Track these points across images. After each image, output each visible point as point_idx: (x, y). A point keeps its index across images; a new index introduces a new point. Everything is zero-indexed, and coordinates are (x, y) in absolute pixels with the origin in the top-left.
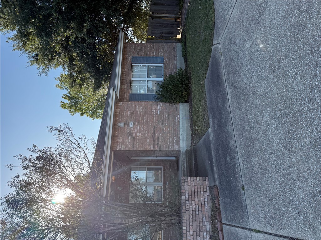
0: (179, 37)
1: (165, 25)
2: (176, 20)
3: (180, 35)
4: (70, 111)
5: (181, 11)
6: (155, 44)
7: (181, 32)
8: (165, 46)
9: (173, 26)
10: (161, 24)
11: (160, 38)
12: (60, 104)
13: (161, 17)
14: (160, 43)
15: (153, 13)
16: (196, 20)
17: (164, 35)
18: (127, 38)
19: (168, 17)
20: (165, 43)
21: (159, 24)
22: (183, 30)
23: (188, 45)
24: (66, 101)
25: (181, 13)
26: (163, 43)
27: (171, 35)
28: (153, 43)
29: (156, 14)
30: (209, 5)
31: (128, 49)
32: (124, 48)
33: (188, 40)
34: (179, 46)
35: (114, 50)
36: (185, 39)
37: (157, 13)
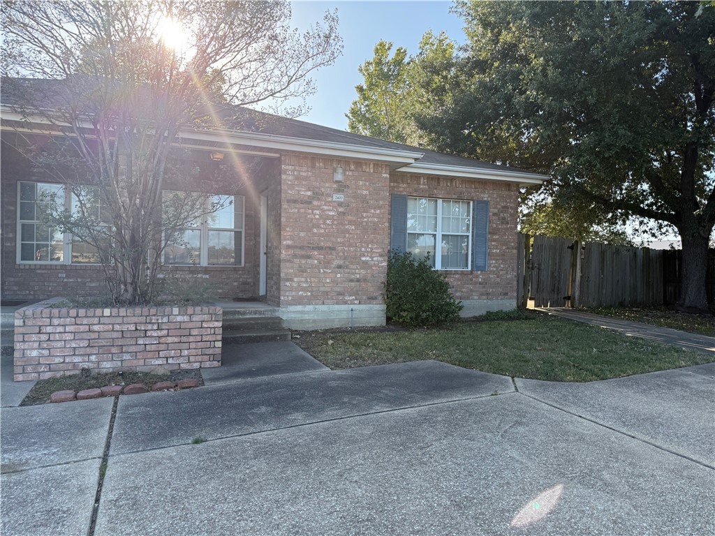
0: (531, 305)
1: (556, 274)
2: (569, 298)
3: (533, 308)
4: (369, 63)
5: (586, 311)
6: (515, 251)
7: (542, 309)
8: (511, 275)
9: (554, 293)
10: (560, 265)
11: (528, 263)
12: (387, 40)
13: (574, 265)
14: (518, 264)
15: (584, 248)
16: (568, 342)
17: (535, 272)
18: (529, 192)
19: (574, 281)
20: (518, 274)
21: (560, 262)
22: (546, 314)
23: (513, 324)
24: (391, 55)
25: (583, 310)
26: (518, 270)
27: (535, 286)
28: (518, 248)
29: (581, 254)
30: (601, 370)
31: (506, 193)
32: (508, 185)
33: (523, 326)
34: (510, 304)
35: (504, 163)
36: (526, 318)
37: (583, 257)
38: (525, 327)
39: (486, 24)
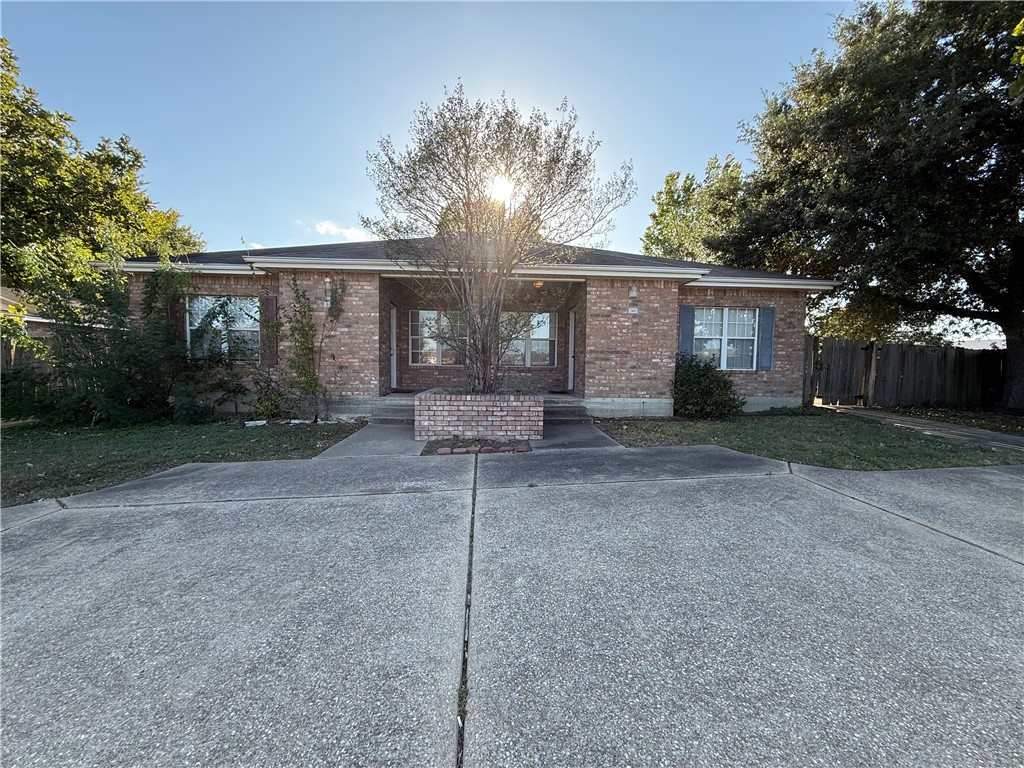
0: (818, 402)
1: (847, 374)
2: (861, 397)
3: (821, 405)
4: (661, 193)
5: (881, 410)
6: (802, 353)
7: (831, 406)
8: (798, 375)
9: (846, 392)
10: (852, 367)
11: (816, 363)
12: (674, 171)
13: (868, 366)
14: (805, 365)
15: (880, 349)
16: (853, 436)
17: (824, 371)
18: (821, 297)
19: (867, 381)
20: (805, 375)
21: (852, 362)
22: (834, 411)
23: (796, 420)
24: (680, 183)
25: (875, 409)
26: (805, 369)
27: (823, 385)
28: (806, 350)
29: (877, 355)
30: (885, 462)
31: (793, 300)
32: (796, 292)
33: (807, 421)
34: (796, 402)
35: (794, 271)
36: (812, 414)
37: (879, 358)
38: (809, 421)
39: (774, 147)
